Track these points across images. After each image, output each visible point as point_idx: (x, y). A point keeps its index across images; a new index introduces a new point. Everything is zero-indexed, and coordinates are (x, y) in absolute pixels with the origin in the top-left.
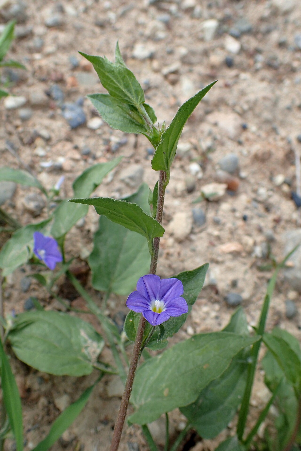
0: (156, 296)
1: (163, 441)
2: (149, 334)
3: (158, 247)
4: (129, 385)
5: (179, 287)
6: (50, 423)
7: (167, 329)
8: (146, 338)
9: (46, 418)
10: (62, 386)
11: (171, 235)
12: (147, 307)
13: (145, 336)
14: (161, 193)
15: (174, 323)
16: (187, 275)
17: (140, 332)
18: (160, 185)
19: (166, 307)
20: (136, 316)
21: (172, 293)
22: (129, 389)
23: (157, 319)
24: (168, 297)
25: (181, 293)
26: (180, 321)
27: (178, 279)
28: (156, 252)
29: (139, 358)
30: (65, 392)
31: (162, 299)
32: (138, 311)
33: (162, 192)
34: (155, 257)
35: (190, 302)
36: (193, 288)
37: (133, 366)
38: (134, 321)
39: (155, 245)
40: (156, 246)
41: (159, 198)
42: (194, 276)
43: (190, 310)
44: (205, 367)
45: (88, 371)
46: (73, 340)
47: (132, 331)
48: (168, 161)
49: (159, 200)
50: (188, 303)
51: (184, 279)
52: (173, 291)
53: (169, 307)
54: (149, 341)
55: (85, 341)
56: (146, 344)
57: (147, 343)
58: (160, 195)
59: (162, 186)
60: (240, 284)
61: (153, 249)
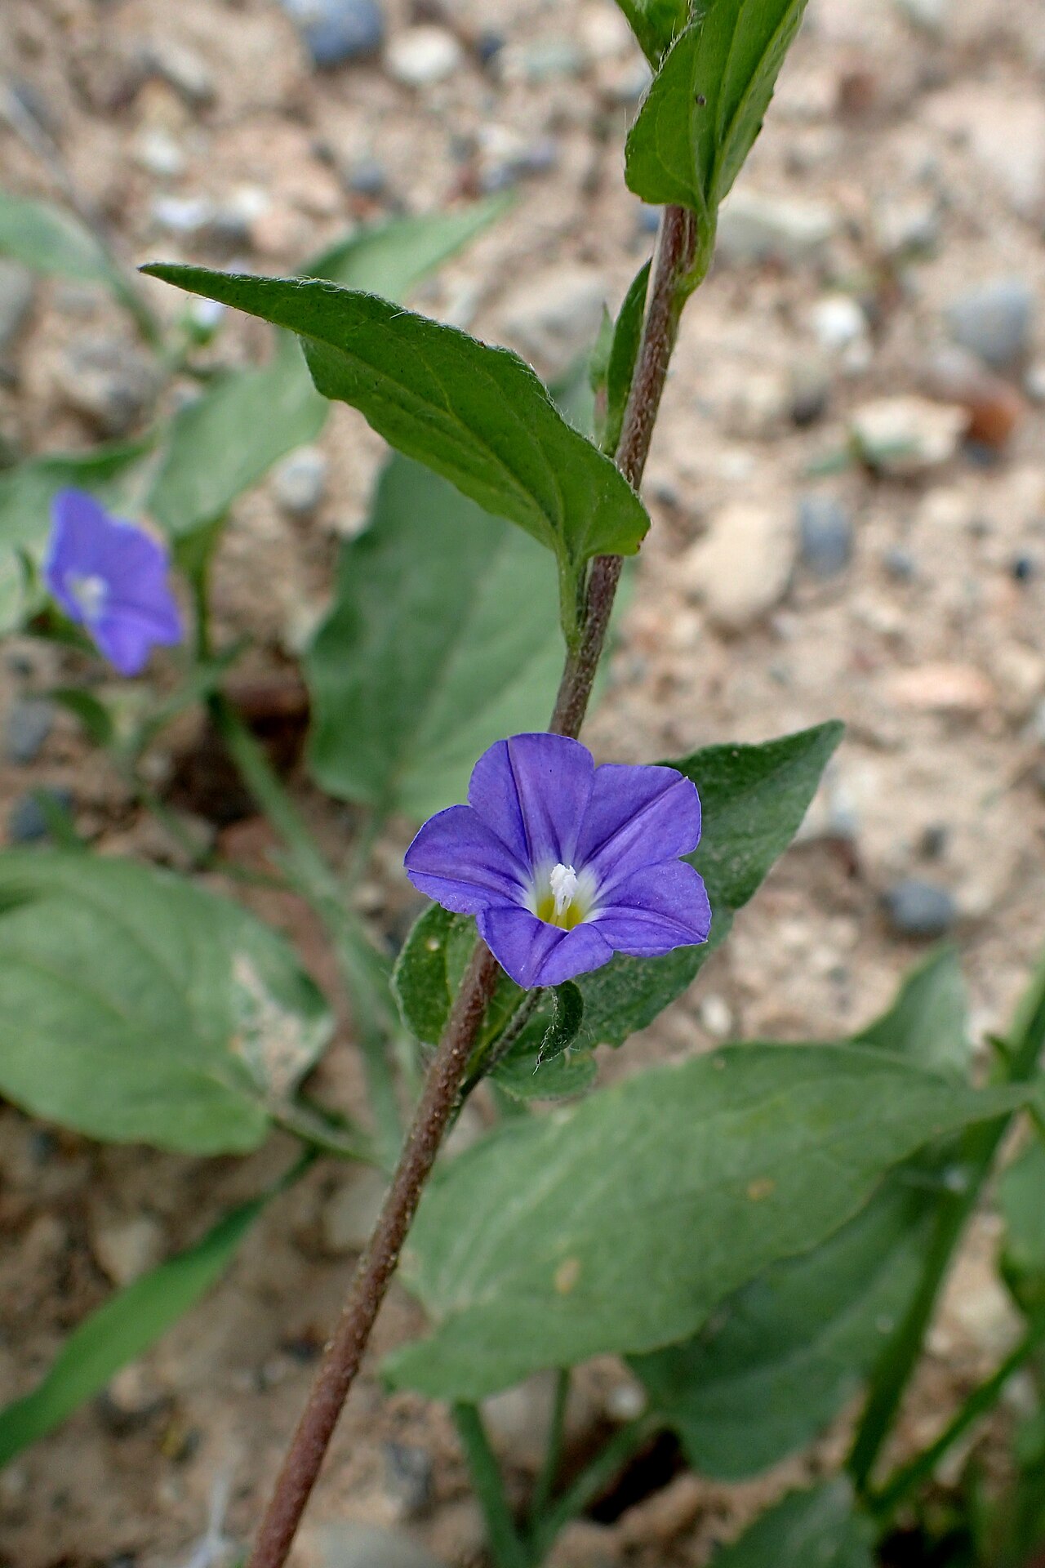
0: (562, 845)
1: (537, 1456)
2: (509, 1019)
3: (607, 607)
4: (387, 1241)
5: (684, 813)
6: (65, 1325)
7: (602, 1005)
8: (496, 1039)
9: (54, 1307)
10: (136, 1184)
11: (694, 599)
12: (508, 893)
13: (490, 1028)
14: (658, 328)
15: (639, 982)
16: (733, 762)
17: (470, 1004)
18: (659, 286)
19: (604, 902)
20: (461, 929)
21: (642, 841)
22: (382, 1262)
23: (547, 954)
24: (621, 855)
25: (688, 842)
26: (667, 975)
27: (684, 776)
28: (592, 627)
29: (447, 1123)
30: (146, 1208)
31: (592, 862)
32: (460, 905)
33: (663, 324)
34: (588, 656)
35: (728, 895)
36: (750, 830)
37: (416, 1160)
38: (449, 951)
39: (595, 595)
40: (598, 598)
41: (644, 352)
42: (764, 776)
43: (721, 931)
44: (754, 1191)
45: (246, 1138)
46: (200, 996)
47: (434, 995)
48: (717, 157)
49: (643, 367)
50: (716, 895)
51: (715, 781)
52: (648, 830)
53: (619, 904)
54: (504, 1053)
55: (251, 1007)
56: (489, 1065)
57: (496, 1059)
58: (649, 338)
59: (667, 290)
60: (958, 849)
61: (579, 613)
